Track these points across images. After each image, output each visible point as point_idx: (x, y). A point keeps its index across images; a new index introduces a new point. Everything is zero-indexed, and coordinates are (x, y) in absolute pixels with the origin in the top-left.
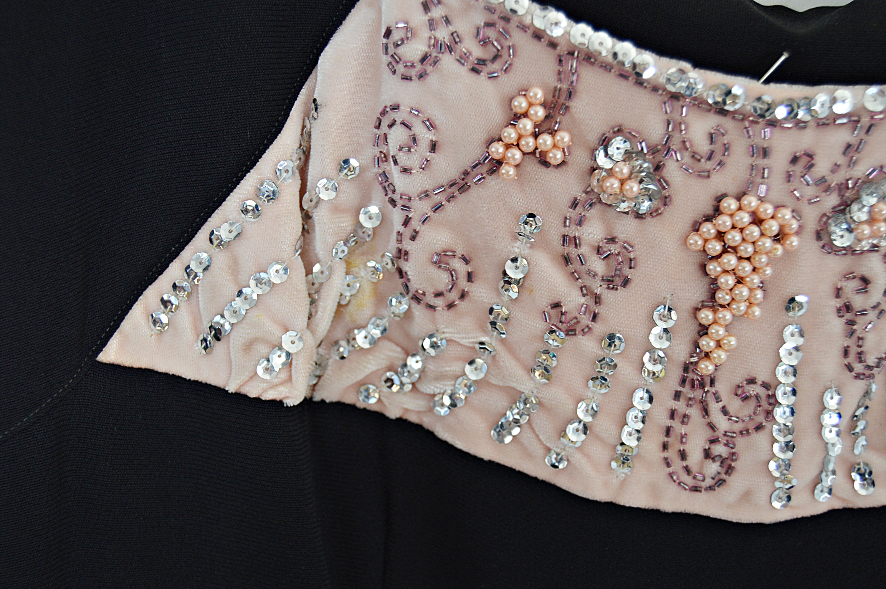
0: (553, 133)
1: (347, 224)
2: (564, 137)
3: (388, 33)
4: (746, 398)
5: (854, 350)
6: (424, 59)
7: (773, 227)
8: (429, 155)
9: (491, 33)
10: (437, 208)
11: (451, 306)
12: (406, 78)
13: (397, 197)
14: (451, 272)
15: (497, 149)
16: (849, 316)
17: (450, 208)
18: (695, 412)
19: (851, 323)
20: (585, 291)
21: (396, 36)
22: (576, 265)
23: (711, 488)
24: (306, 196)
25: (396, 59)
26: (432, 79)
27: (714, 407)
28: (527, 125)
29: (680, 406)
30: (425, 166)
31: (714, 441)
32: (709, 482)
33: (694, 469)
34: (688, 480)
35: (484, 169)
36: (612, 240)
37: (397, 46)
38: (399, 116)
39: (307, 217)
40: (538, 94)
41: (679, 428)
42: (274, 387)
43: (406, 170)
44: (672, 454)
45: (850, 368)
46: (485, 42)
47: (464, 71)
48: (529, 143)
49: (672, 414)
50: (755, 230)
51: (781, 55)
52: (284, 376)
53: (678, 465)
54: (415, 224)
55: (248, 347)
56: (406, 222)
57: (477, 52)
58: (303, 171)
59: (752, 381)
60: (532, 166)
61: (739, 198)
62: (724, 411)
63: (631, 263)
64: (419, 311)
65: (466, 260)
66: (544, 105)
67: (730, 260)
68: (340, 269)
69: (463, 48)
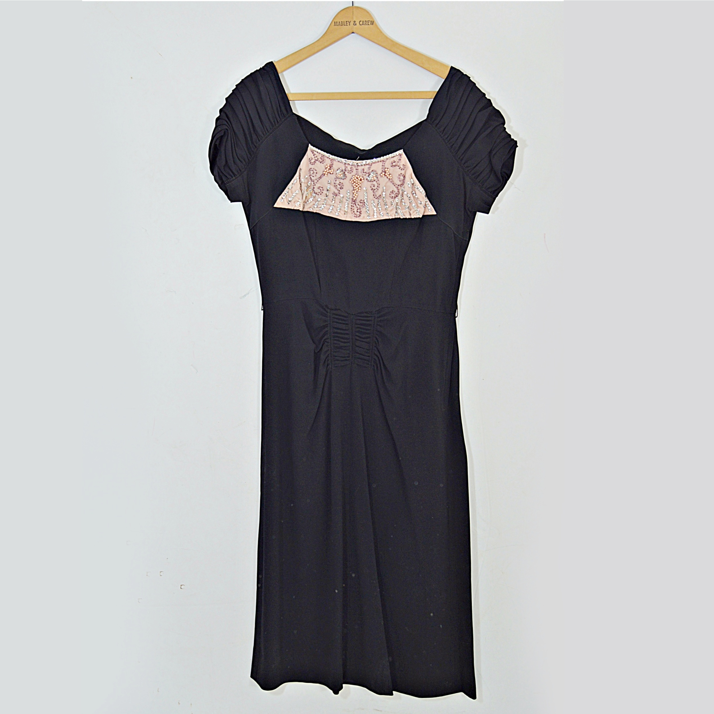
0: (331, 170)
1: (306, 185)
2: (332, 170)
3: (309, 159)
4: (361, 203)
5: (375, 195)
6: (314, 162)
7: (359, 179)
8: (316, 174)
9: (322, 158)
10: (318, 181)
11: (321, 194)
12: (312, 164)
13: (312, 180)
14: (320, 190)
15: (324, 173)
16: (373, 190)
17: (319, 181)
18: (354, 205)
19: (373, 191)
20: (338, 190)
21: (310, 159)
22: (336, 187)
23: (359, 217)
24: (300, 182)
25: (311, 162)
26: (315, 164)
27: (357, 204)
28: (327, 169)
29: (352, 205)
30: (316, 176)
31: (358, 209)
32: (358, 216)
33: (356, 214)
34: (355, 215)
35: (323, 175)
36: (340, 183)
37: (311, 160)
38: (312, 170)
39: (301, 184)
40: (328, 165)
41: (353, 208)
42: (298, 207)
43: (313, 177)
44: (353, 212)
45: (375, 197)
46: (322, 159)
47: (319, 163)
48: (328, 171)
49: (351, 206)
50: (357, 180)
51: (358, 157)
52: (299, 206)
53: (354, 213)
54: (315, 184)
55: (294, 202)
56: (314, 183)
57: (321, 160)
58: (300, 178)
59: (361, 200)
60: (329, 174)
61: (355, 176)
62: (358, 205)
63: (343, 186)
64: (317, 195)
65: (322, 188)
66: (330, 166)
67: (355, 184)
68: (306, 191)
69: (319, 160)
